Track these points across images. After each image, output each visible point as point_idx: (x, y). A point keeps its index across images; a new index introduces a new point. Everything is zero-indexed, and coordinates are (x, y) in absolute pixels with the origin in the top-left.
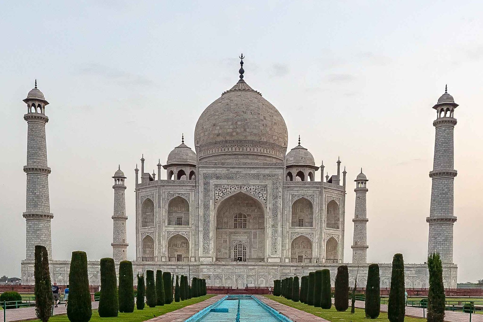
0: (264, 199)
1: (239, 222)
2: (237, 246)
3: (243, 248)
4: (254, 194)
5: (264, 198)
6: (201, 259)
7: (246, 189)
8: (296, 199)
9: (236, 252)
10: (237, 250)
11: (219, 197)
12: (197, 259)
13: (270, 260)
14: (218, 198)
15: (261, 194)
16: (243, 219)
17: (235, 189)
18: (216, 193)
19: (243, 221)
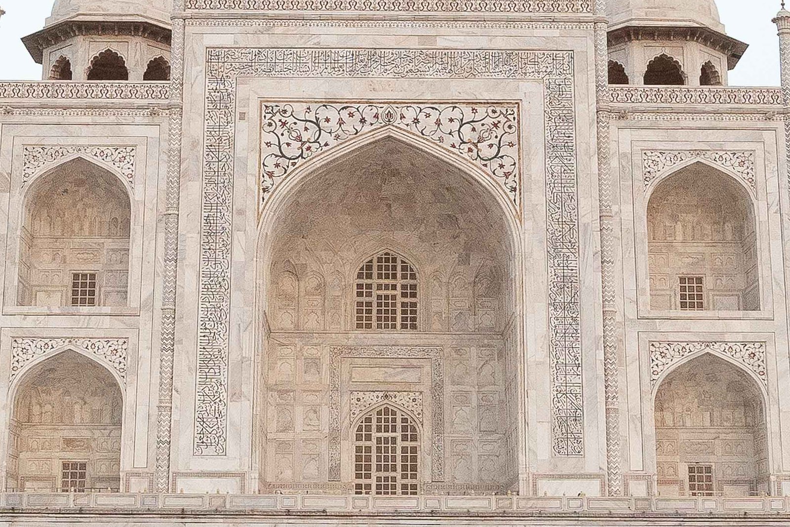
0: (507, 175)
1: (379, 297)
2: (368, 420)
3: (404, 429)
4: (453, 146)
5: (506, 170)
6: (182, 485)
7: (416, 121)
8: (666, 169)
9: (368, 449)
10: (368, 438)
11: (281, 160)
12: (162, 483)
13: (546, 487)
14: (277, 165)
15: (491, 146)
16: (399, 282)
17: (363, 121)
18: (268, 144)
19: (398, 292)
